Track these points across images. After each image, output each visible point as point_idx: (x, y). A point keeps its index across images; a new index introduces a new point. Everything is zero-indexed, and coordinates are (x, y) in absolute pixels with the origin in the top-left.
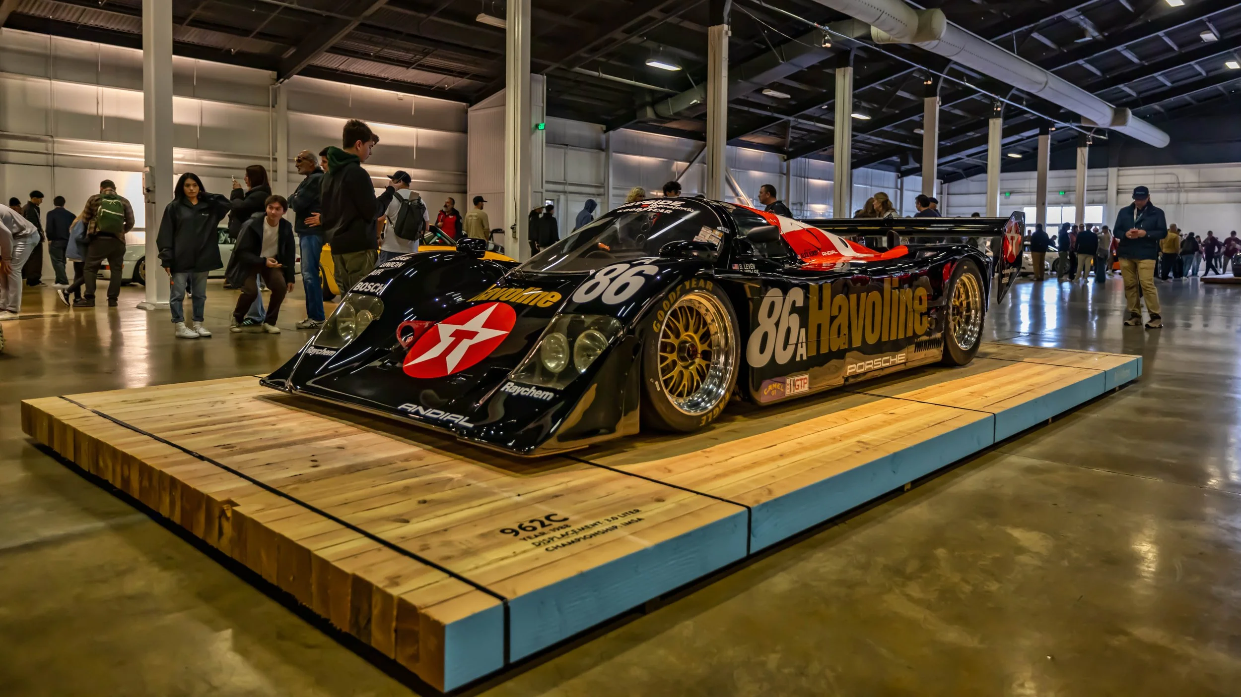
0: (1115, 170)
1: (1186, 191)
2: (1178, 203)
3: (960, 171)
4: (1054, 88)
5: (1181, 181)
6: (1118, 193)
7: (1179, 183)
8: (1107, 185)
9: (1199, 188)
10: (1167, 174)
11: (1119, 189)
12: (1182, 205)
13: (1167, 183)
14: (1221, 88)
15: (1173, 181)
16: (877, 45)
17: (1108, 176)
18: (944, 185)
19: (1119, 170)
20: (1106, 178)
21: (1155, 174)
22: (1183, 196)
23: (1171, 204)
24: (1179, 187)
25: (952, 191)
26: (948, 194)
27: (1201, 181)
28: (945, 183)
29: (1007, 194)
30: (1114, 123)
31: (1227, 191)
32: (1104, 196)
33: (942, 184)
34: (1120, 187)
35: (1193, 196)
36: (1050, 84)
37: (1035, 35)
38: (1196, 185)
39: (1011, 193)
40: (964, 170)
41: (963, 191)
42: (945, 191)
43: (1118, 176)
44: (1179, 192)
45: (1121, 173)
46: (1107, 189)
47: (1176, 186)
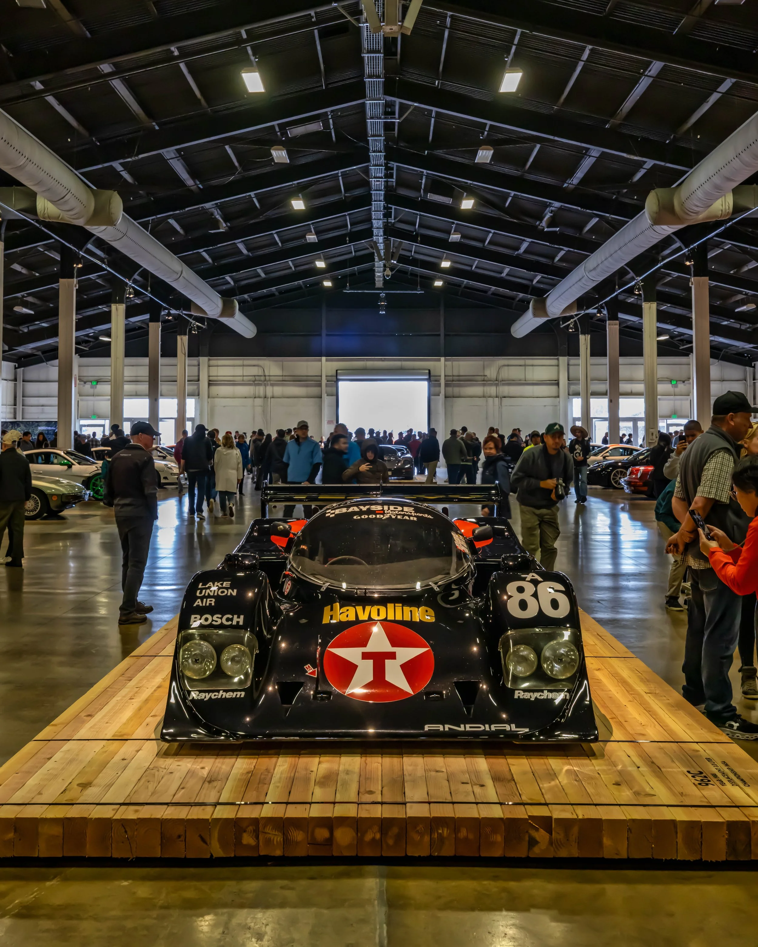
0: (206, 359)
1: (272, 385)
2: (265, 397)
3: (39, 353)
4: (186, 278)
5: (267, 374)
6: (209, 385)
7: (265, 376)
8: (199, 376)
9: (283, 381)
10: (254, 366)
11: (210, 381)
12: (269, 399)
13: (255, 376)
14: (301, 283)
15: (260, 374)
16: (38, 221)
17: (199, 365)
18: (18, 370)
19: (209, 360)
20: (197, 368)
21: (243, 366)
22: (270, 390)
23: (259, 397)
24: (265, 380)
25: (28, 378)
26: (24, 381)
27: (284, 374)
28: (19, 367)
29: (94, 383)
30: (222, 314)
31: (307, 386)
32: (195, 387)
33: (16, 368)
34: (211, 378)
35: (278, 390)
36: (184, 274)
37: (172, 221)
38: (281, 378)
39: (98, 382)
40: (44, 352)
41: (43, 378)
42: (20, 377)
43: (209, 366)
44: (265, 385)
45: (213, 362)
46: (198, 380)
47: (262, 378)
